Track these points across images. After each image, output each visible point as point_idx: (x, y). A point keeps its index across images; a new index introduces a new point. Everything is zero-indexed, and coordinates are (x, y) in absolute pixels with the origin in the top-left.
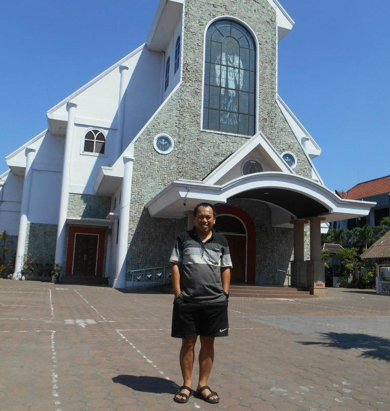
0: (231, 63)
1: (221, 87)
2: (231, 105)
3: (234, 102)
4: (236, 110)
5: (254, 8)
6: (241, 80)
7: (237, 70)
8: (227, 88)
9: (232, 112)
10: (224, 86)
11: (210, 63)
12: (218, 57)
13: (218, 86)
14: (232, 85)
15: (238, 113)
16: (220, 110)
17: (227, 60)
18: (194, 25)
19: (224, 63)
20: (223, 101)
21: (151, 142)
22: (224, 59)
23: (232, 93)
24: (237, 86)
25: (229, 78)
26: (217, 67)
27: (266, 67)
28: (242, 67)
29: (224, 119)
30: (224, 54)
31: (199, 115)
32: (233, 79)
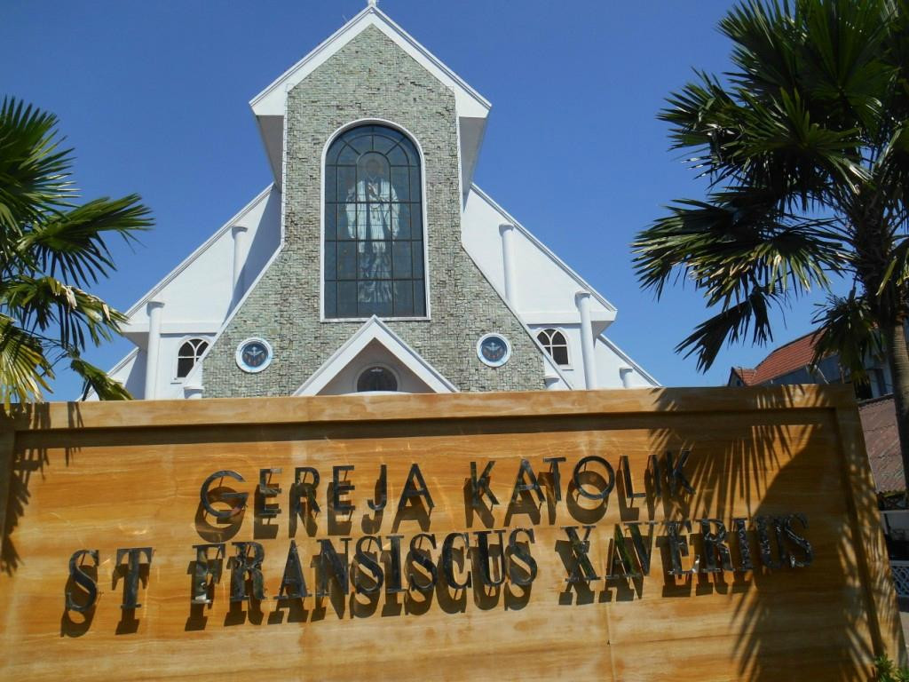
0: (374, 195)
1: (357, 240)
2: (380, 269)
3: (383, 261)
4: (387, 275)
5: (412, 96)
6: (396, 221)
7: (386, 207)
8: (369, 240)
9: (381, 280)
10: (363, 237)
11: (335, 204)
12: (351, 191)
13: (352, 240)
14: (378, 233)
15: (392, 279)
16: (357, 280)
17: (368, 192)
18: (305, 145)
19: (362, 198)
20: (364, 264)
21: (232, 355)
22: (361, 192)
23: (380, 247)
24: (388, 233)
25: (373, 221)
26: (350, 208)
27: (439, 192)
28: (395, 198)
29: (367, 295)
30: (361, 184)
31: (317, 296)
32: (380, 223)
